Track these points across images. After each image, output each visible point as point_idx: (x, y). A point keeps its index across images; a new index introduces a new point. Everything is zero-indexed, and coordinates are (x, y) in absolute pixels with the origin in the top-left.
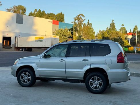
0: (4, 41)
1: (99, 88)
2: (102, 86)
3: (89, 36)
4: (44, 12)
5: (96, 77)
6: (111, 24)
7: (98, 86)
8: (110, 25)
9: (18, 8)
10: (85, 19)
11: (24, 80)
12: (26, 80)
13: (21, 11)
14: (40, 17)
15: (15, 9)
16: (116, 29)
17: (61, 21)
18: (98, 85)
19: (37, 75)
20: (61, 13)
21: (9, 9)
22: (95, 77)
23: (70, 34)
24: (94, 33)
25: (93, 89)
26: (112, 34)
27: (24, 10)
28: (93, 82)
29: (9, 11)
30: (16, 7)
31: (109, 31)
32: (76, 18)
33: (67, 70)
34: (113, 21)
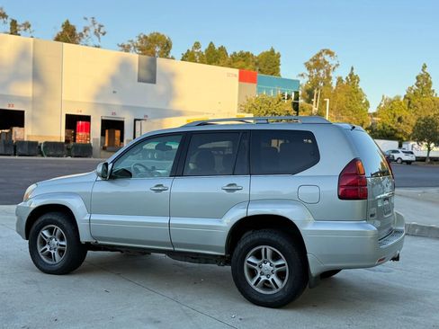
0: (107, 131)
1: (277, 287)
2: (286, 281)
3: (351, 113)
4: (222, 49)
5: (268, 247)
6: (417, 78)
7: (273, 280)
8: (416, 81)
9: (150, 40)
10: (337, 65)
11: (48, 250)
12: (52, 252)
13: (158, 49)
14: (210, 63)
15: (142, 43)
16: (433, 91)
17: (272, 74)
18: (273, 276)
19: (85, 237)
20: (273, 51)
21: (126, 43)
22: (264, 247)
23: (290, 108)
24: (367, 104)
25: (257, 289)
26: (420, 108)
27: (167, 47)
28: (255, 265)
29: (126, 48)
30: (145, 37)
31: (411, 97)
32: (312, 64)
33: (174, 221)
34: (425, 67)
